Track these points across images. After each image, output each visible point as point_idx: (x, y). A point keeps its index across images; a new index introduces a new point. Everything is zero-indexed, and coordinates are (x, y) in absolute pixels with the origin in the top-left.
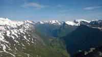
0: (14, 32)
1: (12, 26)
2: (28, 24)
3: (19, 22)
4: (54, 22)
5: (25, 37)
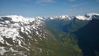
0: (28, 28)
1: (25, 22)
2: (39, 20)
3: (31, 19)
4: (64, 17)
5: (37, 32)
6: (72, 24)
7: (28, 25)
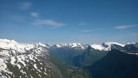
0: (21, 59)
1: (19, 50)
2: (40, 48)
4: (75, 45)
5: (35, 66)
6: (86, 55)
7: (24, 54)
